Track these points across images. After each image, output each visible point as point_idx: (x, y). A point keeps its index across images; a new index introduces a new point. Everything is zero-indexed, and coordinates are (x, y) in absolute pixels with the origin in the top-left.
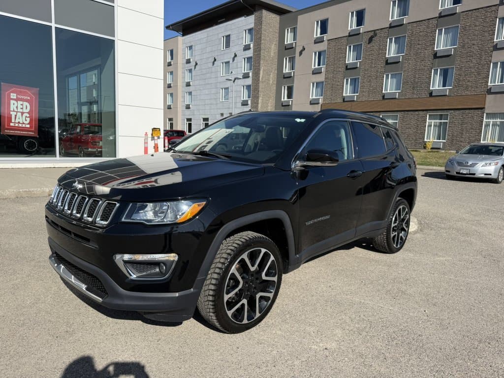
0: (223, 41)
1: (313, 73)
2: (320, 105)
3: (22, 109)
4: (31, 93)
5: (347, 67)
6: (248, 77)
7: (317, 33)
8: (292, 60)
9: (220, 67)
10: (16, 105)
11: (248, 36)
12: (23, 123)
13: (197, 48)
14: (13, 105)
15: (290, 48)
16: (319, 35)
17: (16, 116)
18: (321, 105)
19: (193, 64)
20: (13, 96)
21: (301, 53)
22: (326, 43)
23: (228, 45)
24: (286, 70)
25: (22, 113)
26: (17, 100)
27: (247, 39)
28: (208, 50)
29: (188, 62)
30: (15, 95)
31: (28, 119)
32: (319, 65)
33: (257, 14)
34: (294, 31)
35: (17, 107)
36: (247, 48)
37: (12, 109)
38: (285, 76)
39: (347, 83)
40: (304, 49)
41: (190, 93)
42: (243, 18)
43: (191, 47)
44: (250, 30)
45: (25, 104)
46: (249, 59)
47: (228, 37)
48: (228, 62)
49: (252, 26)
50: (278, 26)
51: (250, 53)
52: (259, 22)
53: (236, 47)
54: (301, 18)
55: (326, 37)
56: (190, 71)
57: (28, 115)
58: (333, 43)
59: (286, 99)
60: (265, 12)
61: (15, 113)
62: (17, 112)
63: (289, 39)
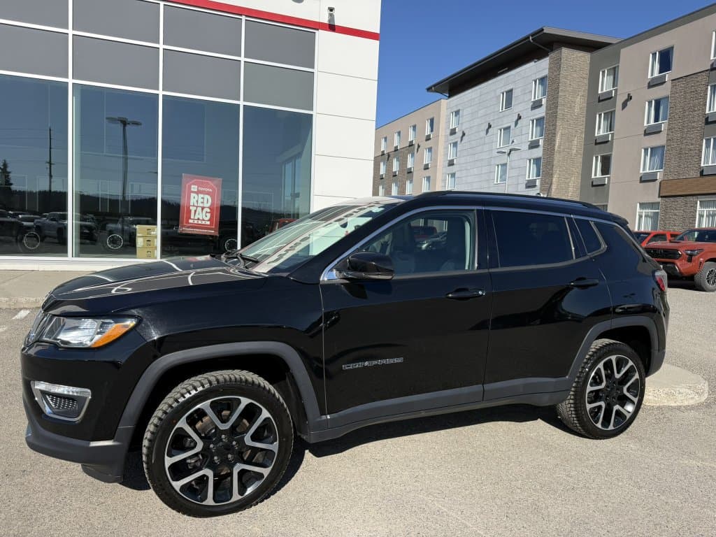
0: (502, 100)
1: (646, 134)
2: (658, 182)
3: (203, 203)
4: (214, 184)
5: (707, 119)
6: (537, 146)
7: (654, 70)
8: (610, 116)
9: (497, 135)
10: (196, 199)
11: (539, 89)
12: (203, 220)
13: (465, 113)
14: (194, 199)
15: (608, 98)
16: (656, 74)
17: (195, 211)
18: (660, 183)
19: (459, 134)
20: (194, 188)
21: (624, 105)
22: (668, 85)
23: (509, 104)
24: (600, 131)
25: (203, 208)
26: (198, 193)
27: (537, 93)
28: (481, 112)
29: (453, 132)
30: (196, 187)
31: (209, 215)
32: (656, 119)
33: (552, 55)
34: (614, 72)
35: (197, 201)
36: (537, 105)
37: (192, 204)
38: (598, 141)
39: (708, 146)
40: (630, 98)
41: (453, 175)
42: (532, 64)
43: (457, 113)
44: (542, 80)
45: (207, 197)
46: (540, 121)
47: (510, 92)
48: (509, 128)
49: (546, 73)
50: (587, 68)
51: (541, 112)
52: (556, 67)
53: (521, 105)
54: (624, 52)
55: (668, 76)
56: (455, 144)
57: (209, 210)
58: (681, 84)
59: (599, 175)
60: (566, 52)
61: (195, 208)
62: (197, 207)
63: (605, 85)
